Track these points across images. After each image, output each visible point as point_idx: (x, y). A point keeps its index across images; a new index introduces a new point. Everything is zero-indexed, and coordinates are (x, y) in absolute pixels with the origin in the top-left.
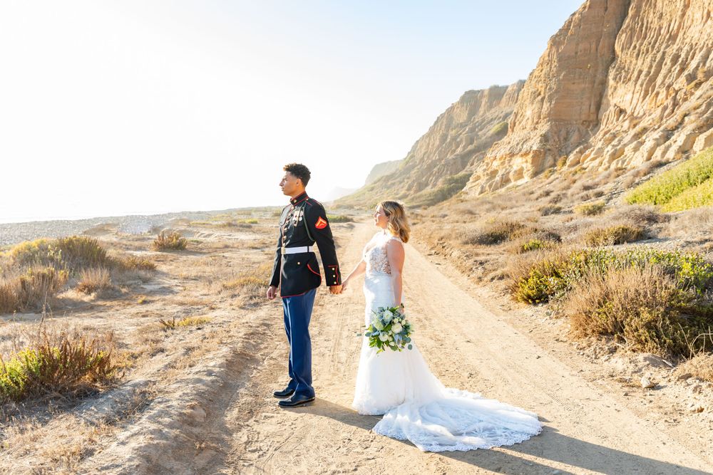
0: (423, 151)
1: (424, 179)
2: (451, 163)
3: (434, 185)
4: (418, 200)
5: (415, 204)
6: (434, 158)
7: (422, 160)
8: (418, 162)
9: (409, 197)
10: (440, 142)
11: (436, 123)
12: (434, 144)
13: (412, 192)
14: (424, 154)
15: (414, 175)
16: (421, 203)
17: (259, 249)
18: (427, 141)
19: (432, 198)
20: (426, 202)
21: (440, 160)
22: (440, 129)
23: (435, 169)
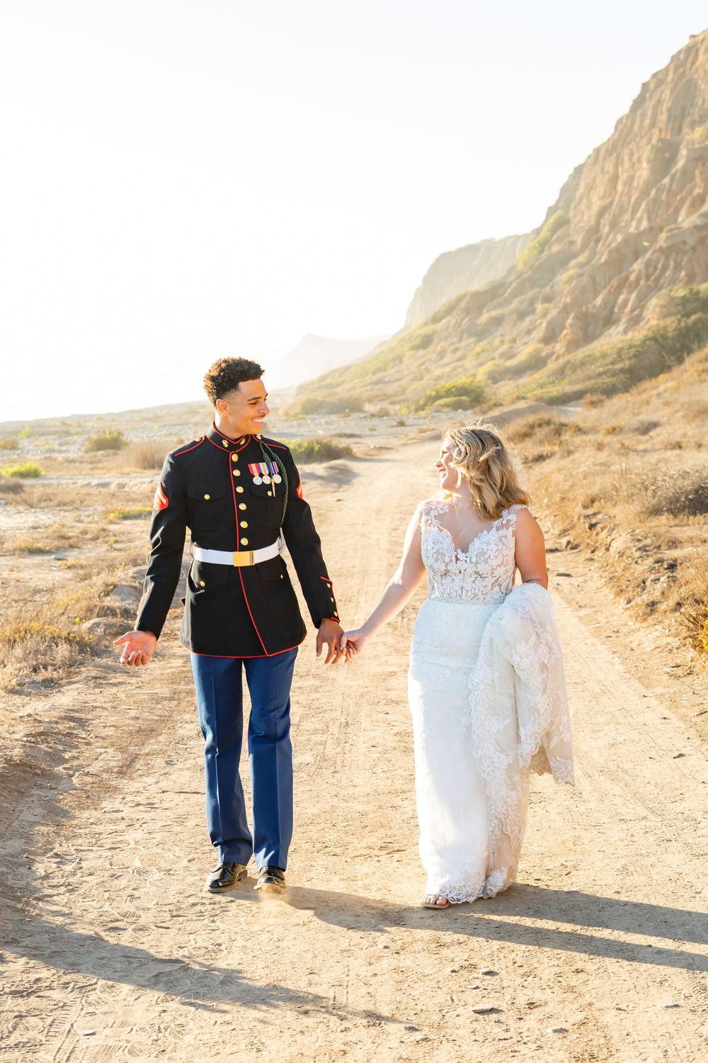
0: (597, 204)
1: (599, 301)
2: (691, 241)
3: (635, 321)
4: (580, 374)
5: (568, 389)
6: (632, 230)
7: (594, 234)
8: (579, 240)
9: (552, 366)
10: (652, 169)
11: (638, 103)
12: (631, 179)
13: (559, 347)
14: (601, 214)
15: (567, 289)
16: (589, 384)
17: (49, 552)
18: (610, 167)
19: (627, 364)
20: (607, 380)
21: (653, 231)
22: (653, 125)
23: (637, 266)
